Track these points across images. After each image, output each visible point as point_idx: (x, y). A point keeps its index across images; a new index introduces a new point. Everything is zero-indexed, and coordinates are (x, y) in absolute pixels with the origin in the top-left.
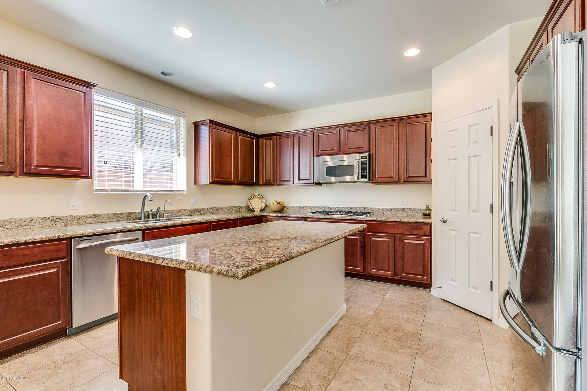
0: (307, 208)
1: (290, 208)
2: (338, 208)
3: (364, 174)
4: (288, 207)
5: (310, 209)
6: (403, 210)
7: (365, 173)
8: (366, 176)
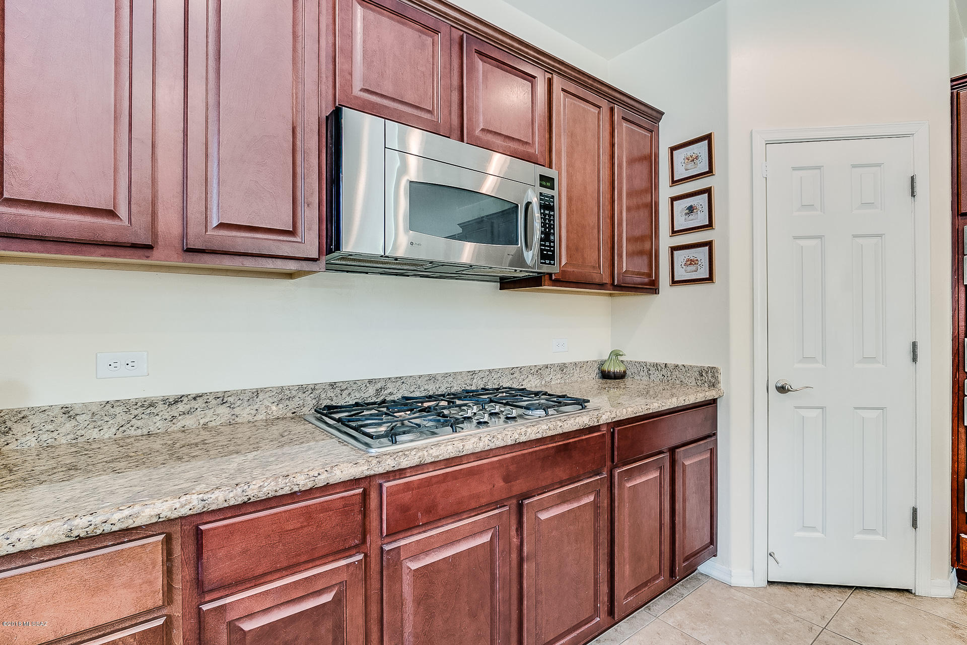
0: (200, 402)
1: (35, 420)
2: (379, 386)
3: (547, 244)
4: (21, 416)
5: (223, 410)
6: (562, 367)
7: (550, 242)
8: (553, 252)
